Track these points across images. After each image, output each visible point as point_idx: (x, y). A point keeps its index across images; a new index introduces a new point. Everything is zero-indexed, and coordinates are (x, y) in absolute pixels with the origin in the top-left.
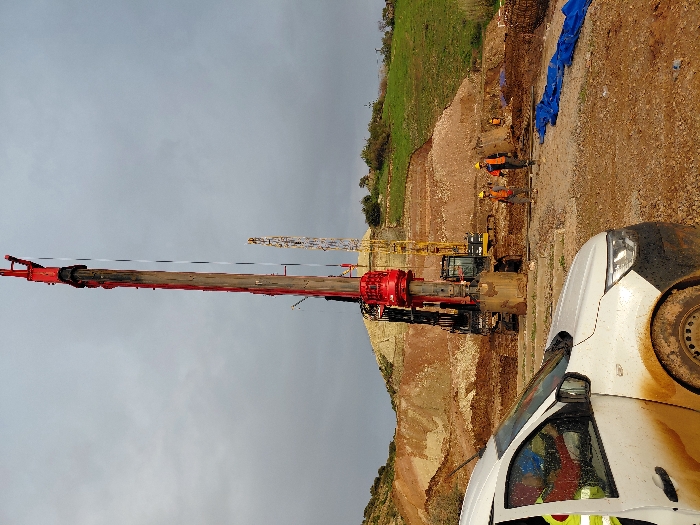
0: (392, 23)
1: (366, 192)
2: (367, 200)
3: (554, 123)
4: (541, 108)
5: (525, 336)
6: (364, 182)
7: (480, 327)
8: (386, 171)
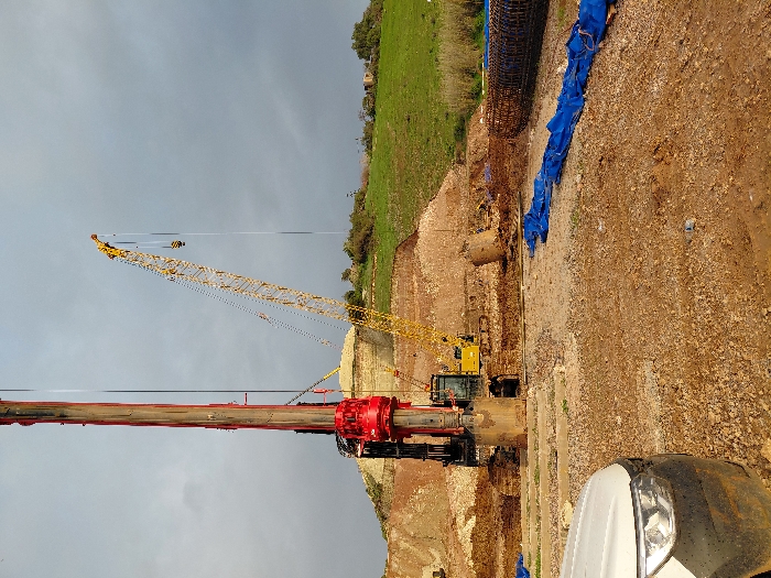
0: (373, 113)
1: (350, 287)
2: (350, 295)
3: (544, 240)
4: (529, 221)
5: (527, 473)
6: (346, 276)
7: (478, 458)
8: (370, 264)
